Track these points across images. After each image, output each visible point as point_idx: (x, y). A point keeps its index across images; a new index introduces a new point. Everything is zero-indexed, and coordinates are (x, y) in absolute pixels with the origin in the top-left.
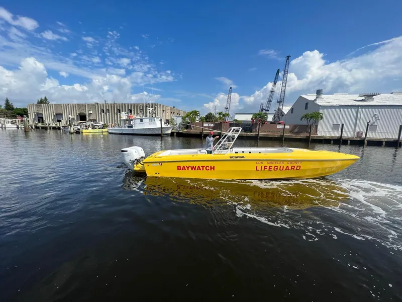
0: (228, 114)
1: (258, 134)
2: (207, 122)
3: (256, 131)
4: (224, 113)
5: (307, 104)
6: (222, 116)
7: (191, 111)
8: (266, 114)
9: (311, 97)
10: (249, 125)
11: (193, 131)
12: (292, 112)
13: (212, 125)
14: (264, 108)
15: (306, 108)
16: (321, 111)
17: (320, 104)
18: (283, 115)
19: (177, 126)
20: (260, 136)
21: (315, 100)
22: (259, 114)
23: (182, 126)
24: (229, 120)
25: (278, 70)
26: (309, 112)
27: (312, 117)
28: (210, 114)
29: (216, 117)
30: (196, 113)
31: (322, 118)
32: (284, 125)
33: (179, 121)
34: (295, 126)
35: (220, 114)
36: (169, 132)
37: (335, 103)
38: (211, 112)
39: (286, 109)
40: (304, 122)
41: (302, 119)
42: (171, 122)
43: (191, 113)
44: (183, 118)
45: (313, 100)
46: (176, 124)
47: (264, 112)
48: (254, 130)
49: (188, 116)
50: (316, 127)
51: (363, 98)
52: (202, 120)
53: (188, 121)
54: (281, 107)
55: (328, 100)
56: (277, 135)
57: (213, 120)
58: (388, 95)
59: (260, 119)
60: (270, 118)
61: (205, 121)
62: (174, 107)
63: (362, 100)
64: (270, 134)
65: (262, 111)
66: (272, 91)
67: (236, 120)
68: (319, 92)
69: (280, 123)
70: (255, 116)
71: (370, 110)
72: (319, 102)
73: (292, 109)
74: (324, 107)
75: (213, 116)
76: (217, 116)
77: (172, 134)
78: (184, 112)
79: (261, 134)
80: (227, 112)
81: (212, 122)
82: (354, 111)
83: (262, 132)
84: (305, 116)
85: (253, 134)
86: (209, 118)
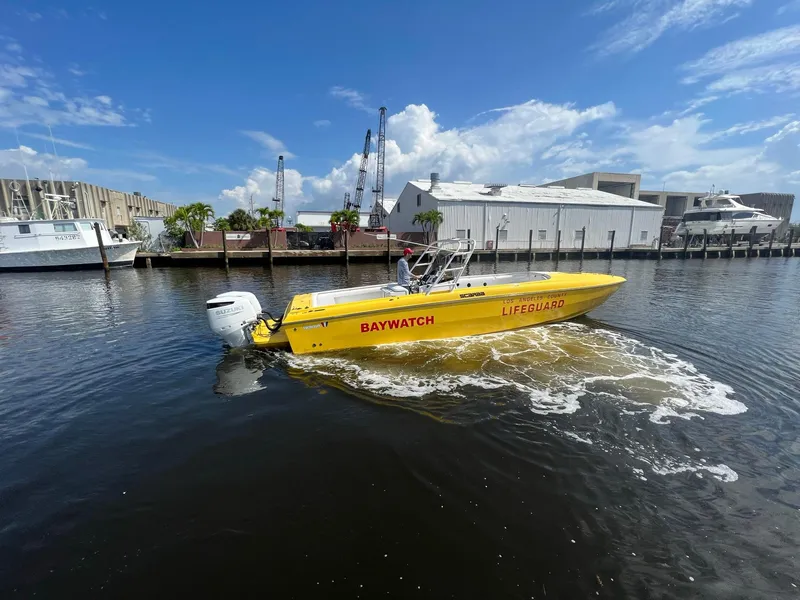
0: (282, 212)
1: (345, 253)
2: (235, 230)
3: (341, 246)
4: (270, 210)
5: (419, 197)
6: (267, 216)
7: (188, 205)
8: (356, 214)
9: (424, 185)
10: (326, 234)
11: (199, 251)
12: (399, 211)
13: (248, 237)
14: (352, 200)
15: (419, 204)
16: (439, 209)
17: (437, 197)
18: (385, 216)
19: (153, 240)
20: (349, 255)
21: (430, 191)
22: (343, 214)
23: (167, 241)
24: (284, 224)
25: (369, 132)
26: (423, 210)
27: (429, 219)
28: (240, 212)
29: (255, 220)
30: (202, 210)
31: (442, 221)
32: (389, 233)
33: (155, 228)
34: (405, 236)
35: (263, 212)
36: (131, 256)
37: (457, 197)
38: (243, 208)
39: (389, 205)
40: (418, 228)
41: (414, 223)
42: (134, 233)
43: (188, 210)
44: (168, 222)
45: (427, 190)
46: (149, 237)
47: (352, 208)
48: (337, 244)
49: (179, 216)
50: (436, 234)
51: (489, 190)
52: (221, 226)
53: (184, 228)
54: (380, 201)
55: (449, 192)
56: (378, 252)
57: (249, 226)
58: (515, 187)
59: (345, 222)
60: (364, 222)
61: (228, 227)
62: (136, 194)
63: (489, 194)
64: (368, 251)
65: (348, 208)
66: (362, 171)
67: (300, 226)
68: (434, 178)
69: (381, 230)
70: (336, 216)
71: (498, 208)
72: (435, 194)
73: (398, 205)
74: (445, 203)
75: (249, 217)
76: (257, 216)
77: (139, 263)
78: (168, 207)
79: (351, 251)
80: (279, 210)
81: (246, 231)
82: (480, 208)
83: (353, 248)
84: (419, 217)
85: (337, 251)
86: (237, 221)
